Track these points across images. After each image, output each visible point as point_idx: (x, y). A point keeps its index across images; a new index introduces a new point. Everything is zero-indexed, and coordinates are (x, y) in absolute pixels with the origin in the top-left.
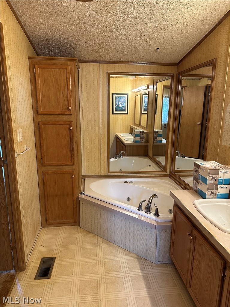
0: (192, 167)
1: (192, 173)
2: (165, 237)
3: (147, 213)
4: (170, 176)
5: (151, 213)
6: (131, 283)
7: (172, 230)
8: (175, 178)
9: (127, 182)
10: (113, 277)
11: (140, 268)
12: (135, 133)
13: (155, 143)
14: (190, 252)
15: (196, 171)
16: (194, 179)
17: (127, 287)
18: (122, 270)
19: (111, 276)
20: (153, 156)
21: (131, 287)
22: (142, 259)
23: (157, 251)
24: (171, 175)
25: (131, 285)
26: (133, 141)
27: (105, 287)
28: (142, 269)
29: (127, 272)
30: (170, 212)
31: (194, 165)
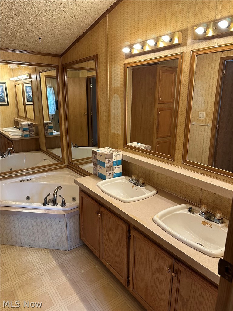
0: (90, 155)
1: (92, 160)
2: (74, 223)
3: (53, 205)
4: (68, 167)
5: (57, 205)
6: (48, 276)
7: (80, 215)
8: (73, 167)
9: (23, 181)
10: (28, 278)
11: (54, 259)
12: (22, 127)
13: (47, 135)
14: (99, 228)
15: (95, 157)
16: (93, 165)
17: (46, 281)
18: (36, 268)
19: (25, 278)
20: (47, 149)
21: (49, 279)
22: (54, 251)
23: (68, 238)
24: (69, 165)
25: (48, 278)
26: (21, 135)
27: (22, 290)
28: (56, 259)
29: (42, 268)
30: (74, 200)
31: (93, 152)
